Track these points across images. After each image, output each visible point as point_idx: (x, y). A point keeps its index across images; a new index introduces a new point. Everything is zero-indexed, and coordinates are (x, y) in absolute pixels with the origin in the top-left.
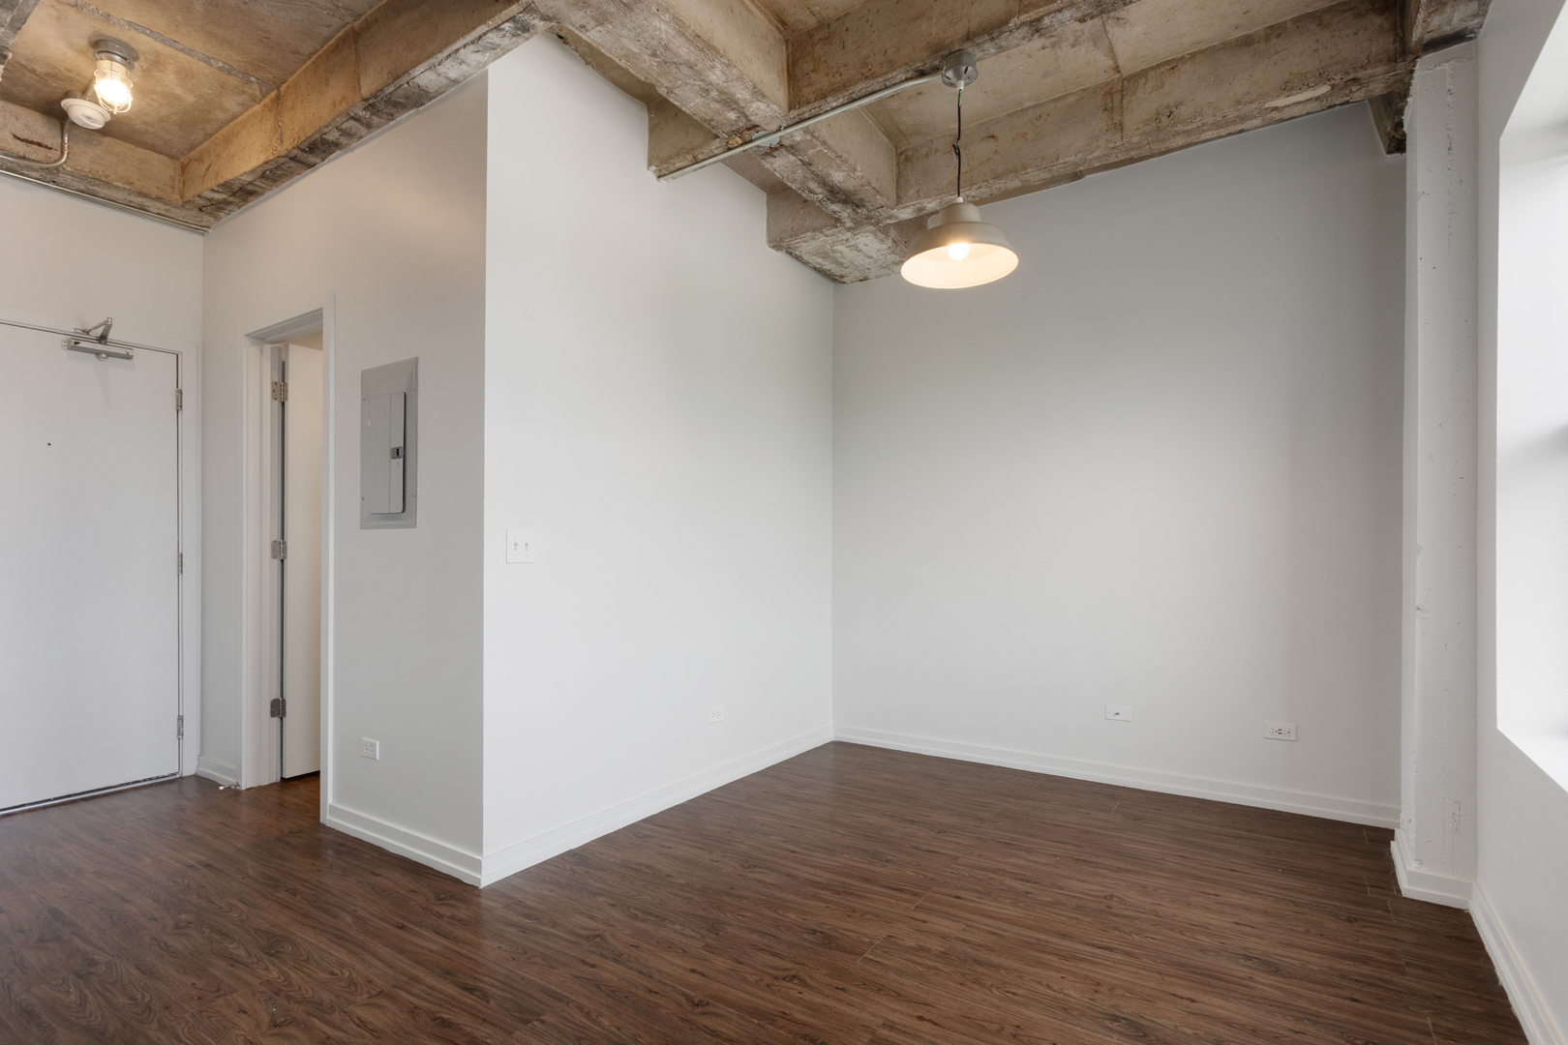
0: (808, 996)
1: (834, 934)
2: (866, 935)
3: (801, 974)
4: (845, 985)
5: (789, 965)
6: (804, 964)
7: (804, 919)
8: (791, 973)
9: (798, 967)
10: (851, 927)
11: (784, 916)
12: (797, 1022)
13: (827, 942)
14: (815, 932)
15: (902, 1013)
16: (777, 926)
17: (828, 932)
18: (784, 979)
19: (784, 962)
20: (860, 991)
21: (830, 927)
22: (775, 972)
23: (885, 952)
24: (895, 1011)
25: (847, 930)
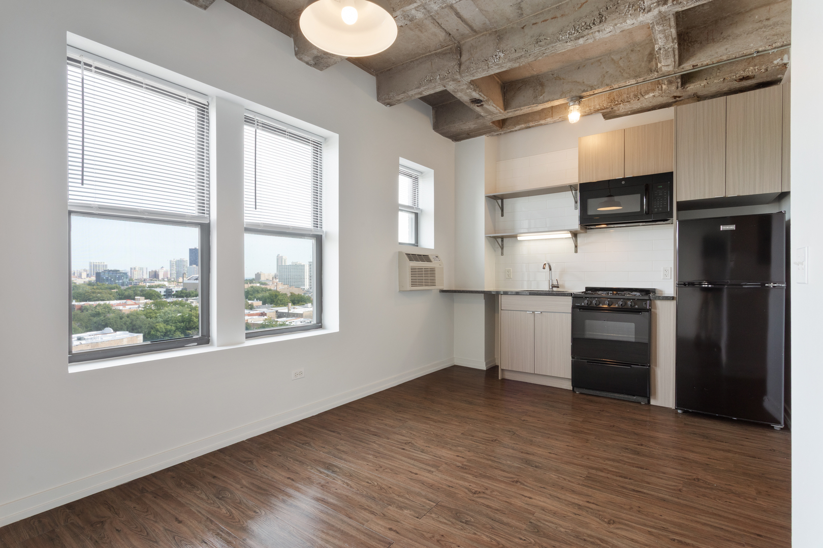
0: (467, 484)
1: (454, 520)
2: (433, 519)
3: (471, 495)
4: (448, 488)
5: (479, 500)
6: (470, 500)
7: (475, 534)
8: (476, 495)
9: (473, 498)
10: (442, 526)
11: (491, 538)
12: (470, 474)
13: (458, 514)
14: (467, 523)
15: (424, 476)
16: (493, 528)
17: (458, 522)
18: (479, 492)
19: (483, 502)
20: (441, 486)
21: (457, 527)
22: (485, 496)
23: (423, 506)
24: (426, 477)
25: (445, 524)
